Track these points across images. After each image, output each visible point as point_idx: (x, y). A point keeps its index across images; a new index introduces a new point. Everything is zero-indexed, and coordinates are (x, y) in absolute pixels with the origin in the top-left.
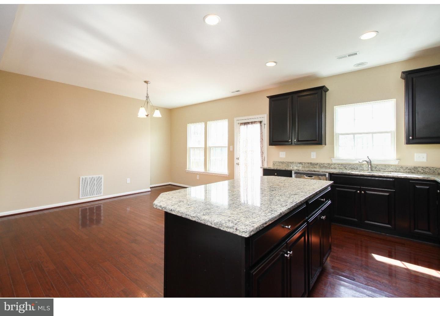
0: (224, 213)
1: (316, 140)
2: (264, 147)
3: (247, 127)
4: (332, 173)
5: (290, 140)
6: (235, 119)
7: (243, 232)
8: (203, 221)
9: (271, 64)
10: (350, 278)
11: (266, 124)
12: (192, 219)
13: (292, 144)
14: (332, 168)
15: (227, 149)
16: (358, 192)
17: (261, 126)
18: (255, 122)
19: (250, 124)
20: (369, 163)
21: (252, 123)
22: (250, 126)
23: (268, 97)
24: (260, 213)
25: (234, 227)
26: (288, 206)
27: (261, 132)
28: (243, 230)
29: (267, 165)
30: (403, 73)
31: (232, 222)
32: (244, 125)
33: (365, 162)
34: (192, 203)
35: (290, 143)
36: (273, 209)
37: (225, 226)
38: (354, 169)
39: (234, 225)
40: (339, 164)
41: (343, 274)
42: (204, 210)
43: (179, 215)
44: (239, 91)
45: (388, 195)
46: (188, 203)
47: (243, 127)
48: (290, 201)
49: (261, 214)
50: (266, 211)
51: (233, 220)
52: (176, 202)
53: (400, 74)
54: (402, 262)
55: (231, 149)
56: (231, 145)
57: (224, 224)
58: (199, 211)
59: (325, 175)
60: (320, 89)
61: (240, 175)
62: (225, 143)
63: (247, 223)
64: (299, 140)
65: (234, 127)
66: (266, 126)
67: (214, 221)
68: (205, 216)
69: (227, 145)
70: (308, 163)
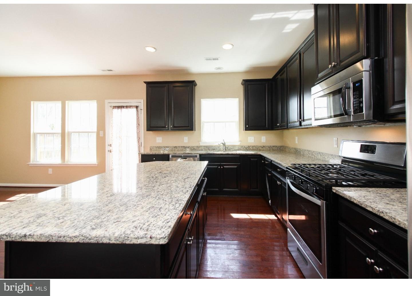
0: (123, 218)
1: (189, 127)
2: (140, 132)
3: (121, 111)
4: (201, 154)
5: (167, 126)
6: (107, 101)
7: (162, 238)
8: (93, 239)
9: (150, 50)
10: (222, 239)
11: (142, 108)
12: (71, 241)
13: (168, 129)
14: (200, 150)
15: (95, 135)
16: (219, 167)
17: (137, 111)
18: (130, 107)
19: (125, 107)
20: (224, 144)
21: (127, 107)
22: (124, 110)
23: (145, 82)
24: (167, 206)
25: (146, 236)
26: (189, 191)
27: (137, 117)
28: (161, 236)
29: (144, 151)
30: (244, 80)
31: (141, 228)
32: (118, 108)
33: (222, 144)
34: (64, 214)
35: (167, 129)
36: (177, 198)
37: (134, 237)
38: (215, 150)
39: (146, 232)
40: (204, 146)
41: (217, 237)
42: (91, 221)
43: (43, 240)
44: (111, 70)
45: (237, 168)
46: (57, 215)
47: (116, 111)
48: (187, 186)
49: (169, 207)
50: (172, 202)
51: (141, 225)
52: (32, 220)
53: (241, 81)
54: (248, 214)
55: (101, 134)
56: (101, 131)
57: (132, 235)
58: (82, 224)
59: (196, 156)
60: (191, 83)
61: (112, 163)
62: (94, 127)
63: (160, 223)
64: (175, 126)
65: (104, 110)
66: (142, 111)
67: (114, 234)
68: (96, 230)
69: (96, 130)
70: (182, 147)
